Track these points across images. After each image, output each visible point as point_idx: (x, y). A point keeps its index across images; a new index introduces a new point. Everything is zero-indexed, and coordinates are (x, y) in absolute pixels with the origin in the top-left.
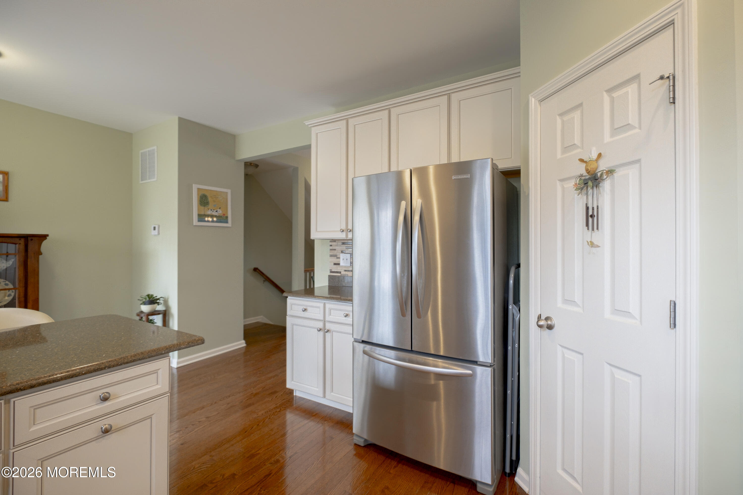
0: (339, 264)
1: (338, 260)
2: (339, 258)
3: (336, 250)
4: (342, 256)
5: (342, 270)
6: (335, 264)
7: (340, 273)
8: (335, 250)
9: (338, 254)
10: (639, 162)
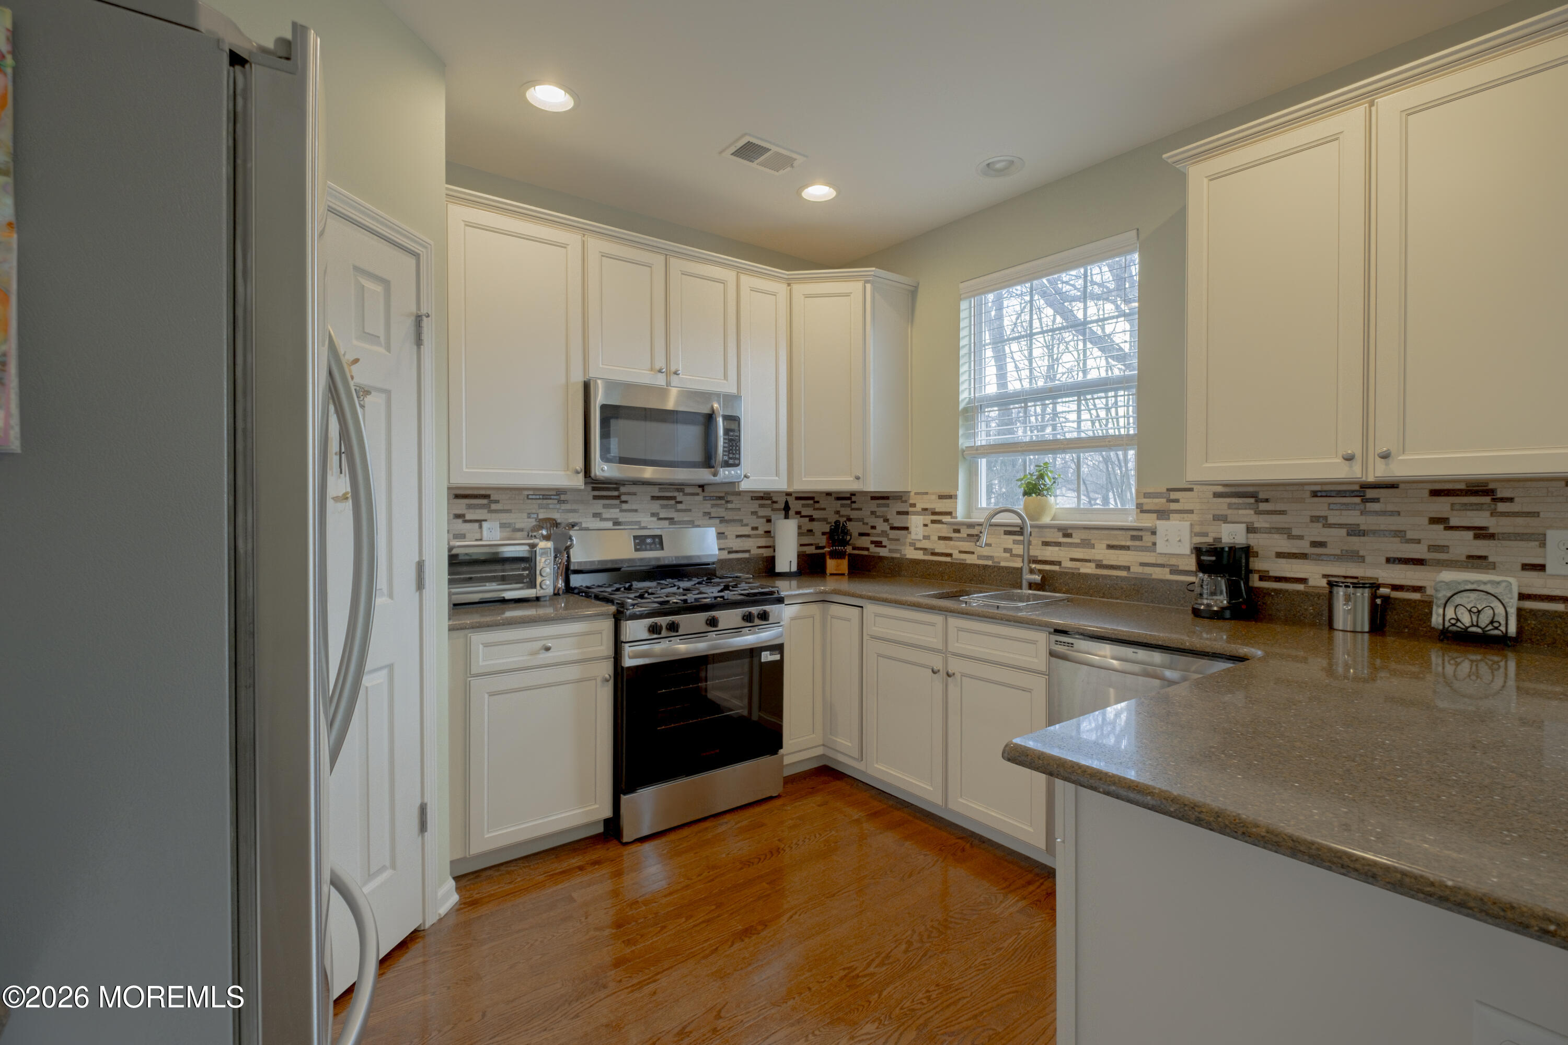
10: (388, 392)
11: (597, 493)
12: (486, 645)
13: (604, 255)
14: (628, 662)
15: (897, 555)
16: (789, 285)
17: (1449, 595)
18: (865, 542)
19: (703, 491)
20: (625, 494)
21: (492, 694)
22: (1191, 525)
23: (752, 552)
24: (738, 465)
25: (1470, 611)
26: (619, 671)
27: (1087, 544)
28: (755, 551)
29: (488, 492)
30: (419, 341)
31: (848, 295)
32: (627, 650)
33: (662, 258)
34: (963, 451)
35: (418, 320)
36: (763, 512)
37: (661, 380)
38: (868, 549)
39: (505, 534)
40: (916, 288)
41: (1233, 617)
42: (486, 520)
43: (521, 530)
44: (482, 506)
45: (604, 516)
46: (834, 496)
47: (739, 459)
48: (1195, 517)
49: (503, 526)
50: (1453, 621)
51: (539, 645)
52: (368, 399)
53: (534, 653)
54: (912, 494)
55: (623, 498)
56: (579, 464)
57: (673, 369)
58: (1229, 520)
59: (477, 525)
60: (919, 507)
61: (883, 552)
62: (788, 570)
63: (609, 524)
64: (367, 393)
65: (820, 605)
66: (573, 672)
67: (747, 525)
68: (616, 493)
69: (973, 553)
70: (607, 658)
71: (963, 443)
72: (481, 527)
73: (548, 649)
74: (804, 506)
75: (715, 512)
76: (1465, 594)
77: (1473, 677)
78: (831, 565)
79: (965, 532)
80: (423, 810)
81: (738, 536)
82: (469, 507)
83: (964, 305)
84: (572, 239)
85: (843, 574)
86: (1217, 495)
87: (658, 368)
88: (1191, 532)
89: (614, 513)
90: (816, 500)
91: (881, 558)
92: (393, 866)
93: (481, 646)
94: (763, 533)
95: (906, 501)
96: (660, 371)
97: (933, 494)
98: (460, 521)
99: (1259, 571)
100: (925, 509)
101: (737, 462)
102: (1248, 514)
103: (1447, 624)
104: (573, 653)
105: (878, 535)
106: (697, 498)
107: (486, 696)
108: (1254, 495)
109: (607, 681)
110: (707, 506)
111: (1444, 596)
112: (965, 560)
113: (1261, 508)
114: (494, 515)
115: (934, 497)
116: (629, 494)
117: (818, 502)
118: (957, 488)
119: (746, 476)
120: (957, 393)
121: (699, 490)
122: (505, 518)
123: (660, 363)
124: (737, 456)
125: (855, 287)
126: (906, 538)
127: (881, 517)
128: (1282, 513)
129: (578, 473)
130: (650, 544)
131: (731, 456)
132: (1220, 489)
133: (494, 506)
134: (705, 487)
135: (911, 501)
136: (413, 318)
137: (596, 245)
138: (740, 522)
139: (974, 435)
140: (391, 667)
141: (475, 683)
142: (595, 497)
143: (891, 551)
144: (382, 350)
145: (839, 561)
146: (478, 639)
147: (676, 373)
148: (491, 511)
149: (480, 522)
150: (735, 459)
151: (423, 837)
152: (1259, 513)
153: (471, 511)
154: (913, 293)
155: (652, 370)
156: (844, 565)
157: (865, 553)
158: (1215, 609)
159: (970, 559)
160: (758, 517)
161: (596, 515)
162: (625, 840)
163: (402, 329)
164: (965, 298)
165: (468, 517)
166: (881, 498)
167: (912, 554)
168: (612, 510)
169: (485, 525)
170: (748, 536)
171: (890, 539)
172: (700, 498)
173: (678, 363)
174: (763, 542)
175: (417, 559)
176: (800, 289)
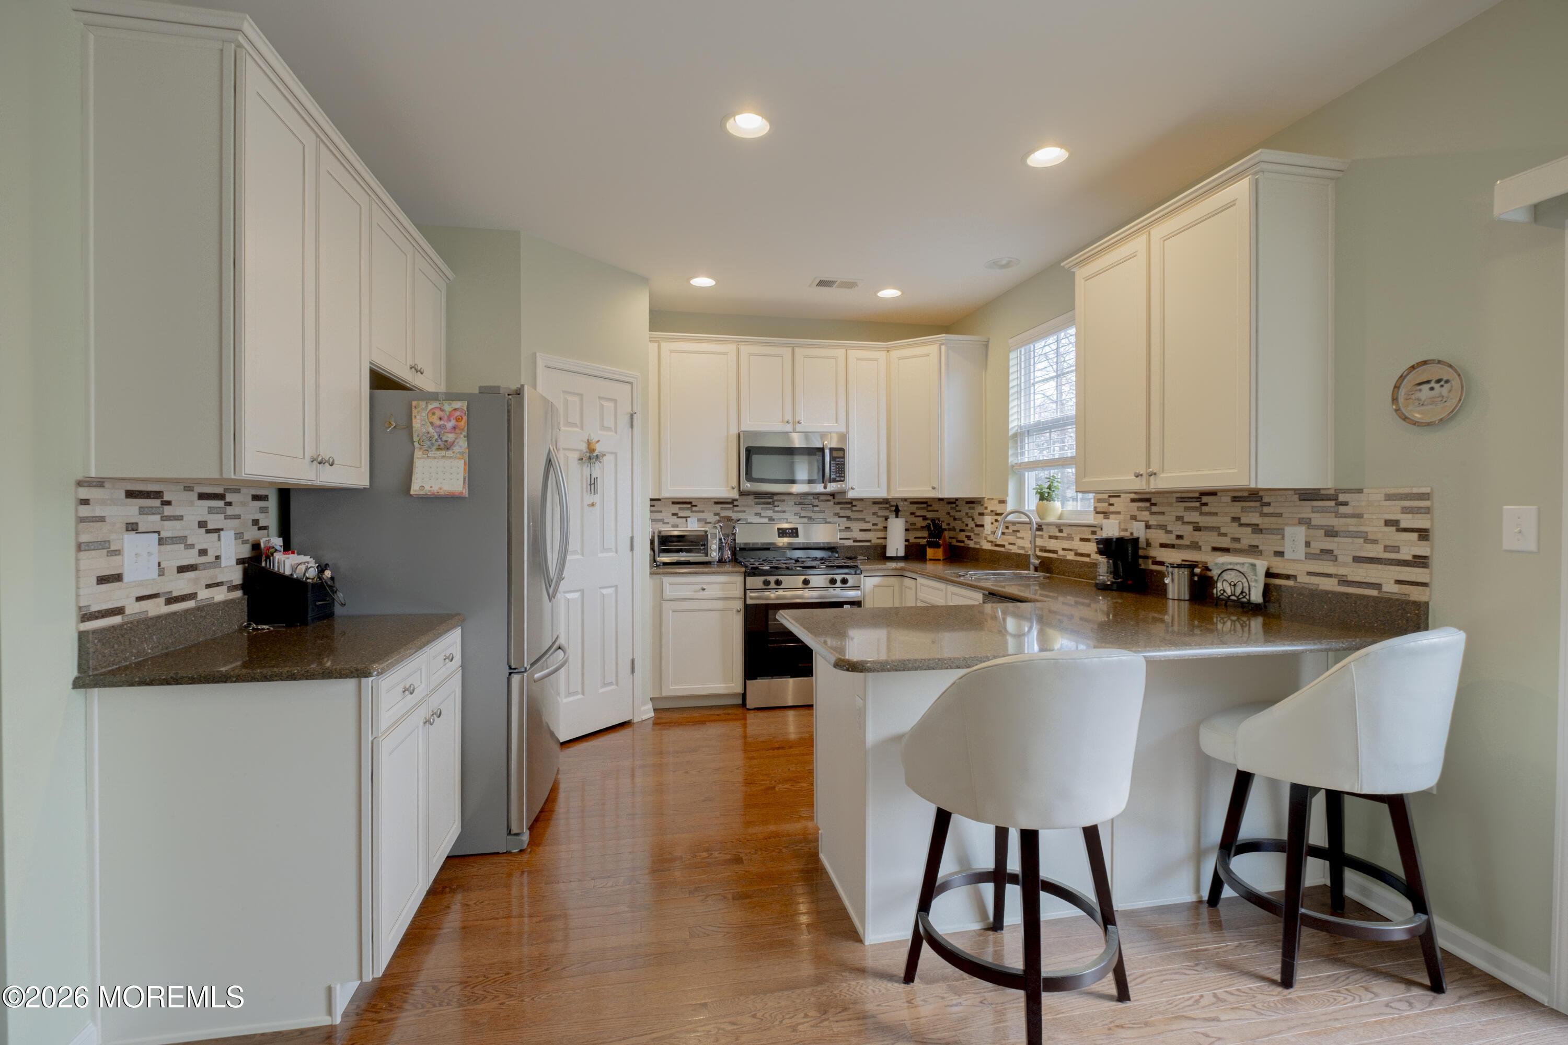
0: (118, 578)
1: (115, 559)
2: (117, 552)
3: (107, 519)
4: (130, 542)
5: (128, 597)
6: (102, 580)
7: (119, 611)
8: (102, 519)
9: (113, 537)
10: (616, 454)
11: (757, 500)
12: (671, 584)
13: (750, 355)
14: (749, 602)
15: (978, 546)
16: (888, 351)
17: (1219, 572)
18: (962, 536)
19: (834, 498)
20: (777, 501)
21: (674, 611)
22: (1120, 523)
23: (873, 542)
24: (843, 481)
25: (1230, 584)
26: (747, 607)
27: (1070, 538)
28: (875, 541)
29: (691, 501)
30: (632, 426)
31: (928, 355)
32: (749, 594)
33: (790, 349)
34: (1013, 466)
35: (632, 416)
36: (881, 513)
37: (789, 428)
38: (963, 542)
39: (701, 525)
40: (988, 342)
41: (1117, 590)
42: (689, 517)
43: (710, 523)
44: (688, 509)
45: (762, 515)
46: (945, 501)
47: (844, 477)
48: (1121, 517)
49: (699, 520)
50: (1222, 592)
51: (699, 587)
52: (605, 458)
53: (696, 591)
54: (986, 499)
55: (776, 503)
56: (735, 484)
57: (797, 420)
58: (1138, 519)
59: (684, 519)
60: (990, 509)
61: (971, 544)
62: (895, 555)
63: (766, 520)
64: (605, 455)
65: (899, 578)
66: (719, 605)
67: (869, 522)
68: (770, 500)
69: (1014, 544)
70: (740, 598)
71: (1012, 460)
72: (687, 521)
73: (704, 589)
74: (917, 508)
75: (842, 513)
76: (1228, 572)
77: (1232, 633)
78: (930, 552)
79: (1012, 528)
80: (633, 661)
81: (861, 530)
82: (680, 509)
83: (1012, 355)
84: (731, 348)
85: (939, 560)
86: (1133, 500)
87: (786, 420)
88: (1120, 528)
89: (769, 513)
90: (929, 504)
91: (969, 549)
92: (617, 684)
93: (668, 584)
94: (882, 528)
95: (982, 505)
96: (788, 422)
97: (996, 499)
98: (675, 517)
99: (1152, 557)
100: (992, 511)
101: (842, 479)
102: (1145, 515)
103: (1219, 594)
104: (719, 594)
105: (970, 531)
106: (828, 503)
107: (671, 612)
108: (1148, 500)
109: (738, 611)
110: (837, 509)
111: (1217, 573)
112: (1011, 550)
113: (1153, 511)
114: (694, 514)
115: (996, 502)
116: (780, 501)
117: (931, 506)
118: (1007, 496)
119: (852, 489)
120: (1007, 423)
121: (831, 498)
122: (701, 516)
123: (789, 417)
124: (843, 475)
125: (933, 349)
126: (983, 533)
127: (971, 517)
128: (1163, 513)
129: (733, 488)
130: (789, 533)
131: (838, 475)
132: (1133, 496)
133: (694, 509)
134: (836, 496)
135: (985, 505)
136: (629, 415)
137: (745, 349)
138: (863, 520)
139: (1022, 454)
140: (616, 587)
141: (665, 605)
142: (757, 503)
143: (976, 543)
144: (613, 433)
145: (936, 550)
146: (667, 580)
147: (799, 423)
148: (692, 512)
149: (686, 518)
150: (841, 477)
151: (633, 675)
152: (1152, 513)
153: (682, 511)
154: (986, 345)
155: (783, 422)
156: (939, 553)
157: (962, 544)
158: (1109, 583)
159: (1014, 549)
160: (878, 516)
161: (757, 514)
162: (748, 707)
163: (624, 421)
164: (1014, 350)
165: (680, 515)
166: (971, 502)
167: (986, 546)
168: (768, 511)
169: (688, 519)
170: (869, 530)
171: (975, 534)
172: (832, 503)
173: (801, 416)
174: (881, 534)
175: (631, 535)
176: (895, 354)
